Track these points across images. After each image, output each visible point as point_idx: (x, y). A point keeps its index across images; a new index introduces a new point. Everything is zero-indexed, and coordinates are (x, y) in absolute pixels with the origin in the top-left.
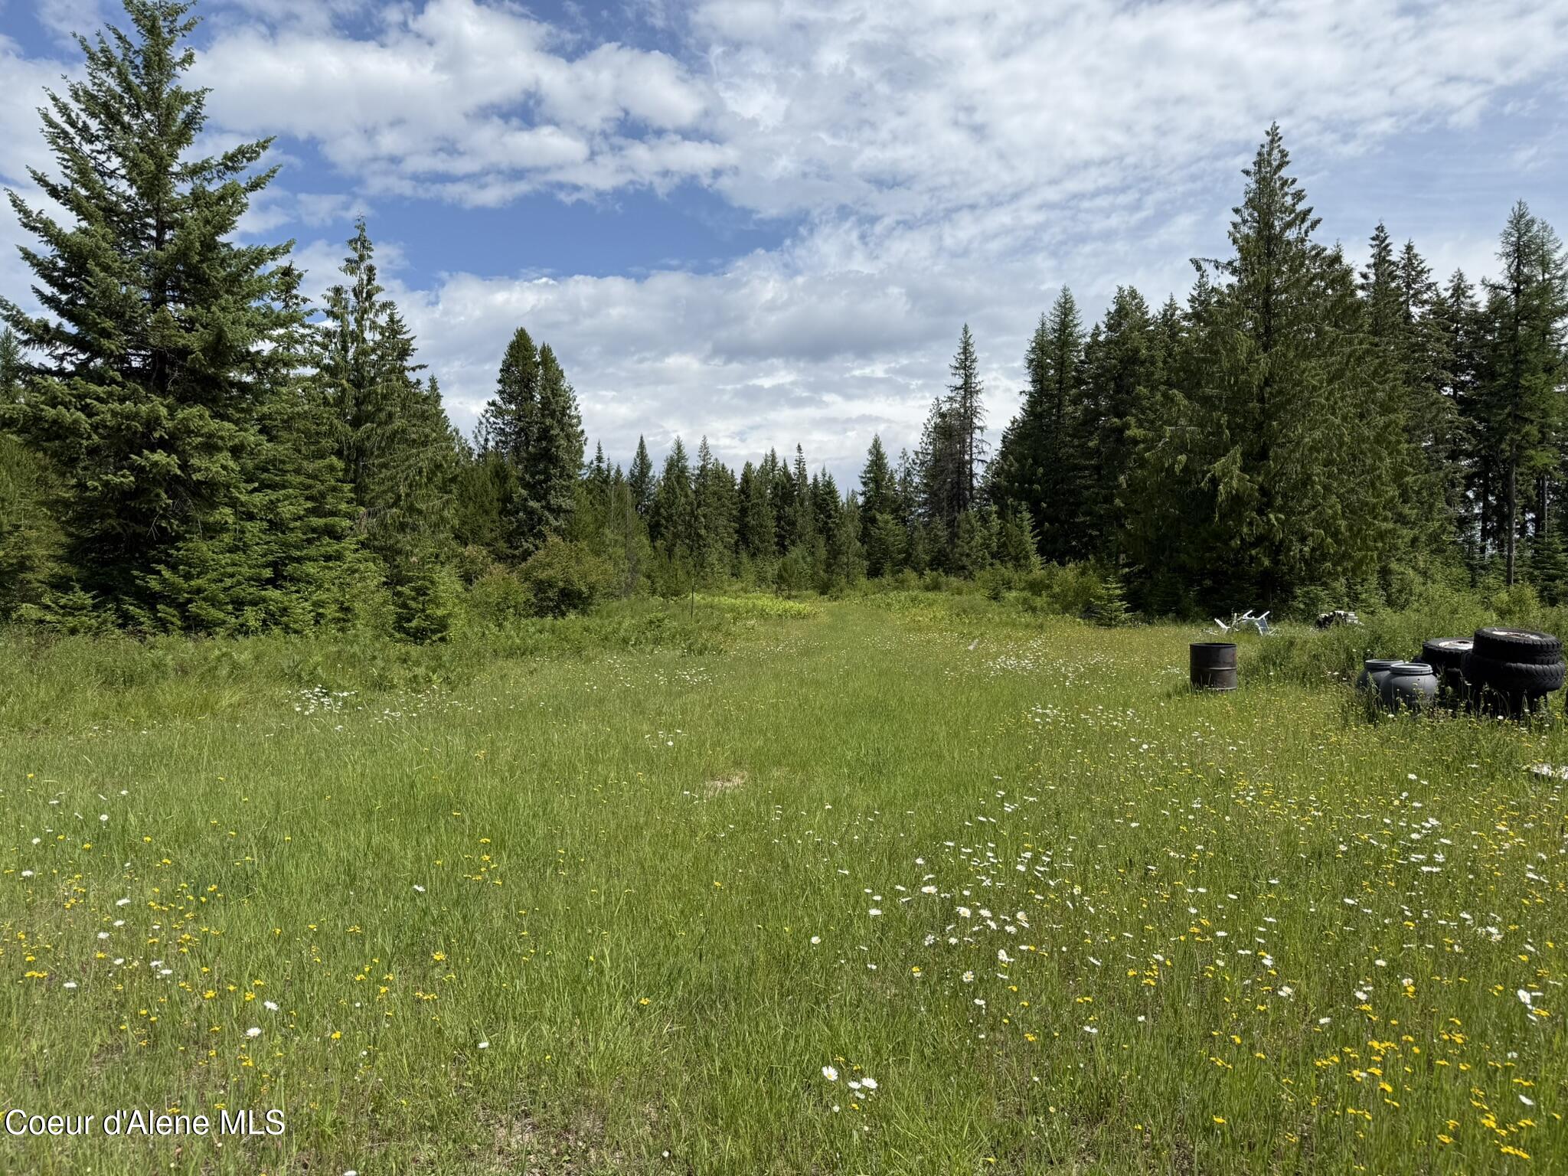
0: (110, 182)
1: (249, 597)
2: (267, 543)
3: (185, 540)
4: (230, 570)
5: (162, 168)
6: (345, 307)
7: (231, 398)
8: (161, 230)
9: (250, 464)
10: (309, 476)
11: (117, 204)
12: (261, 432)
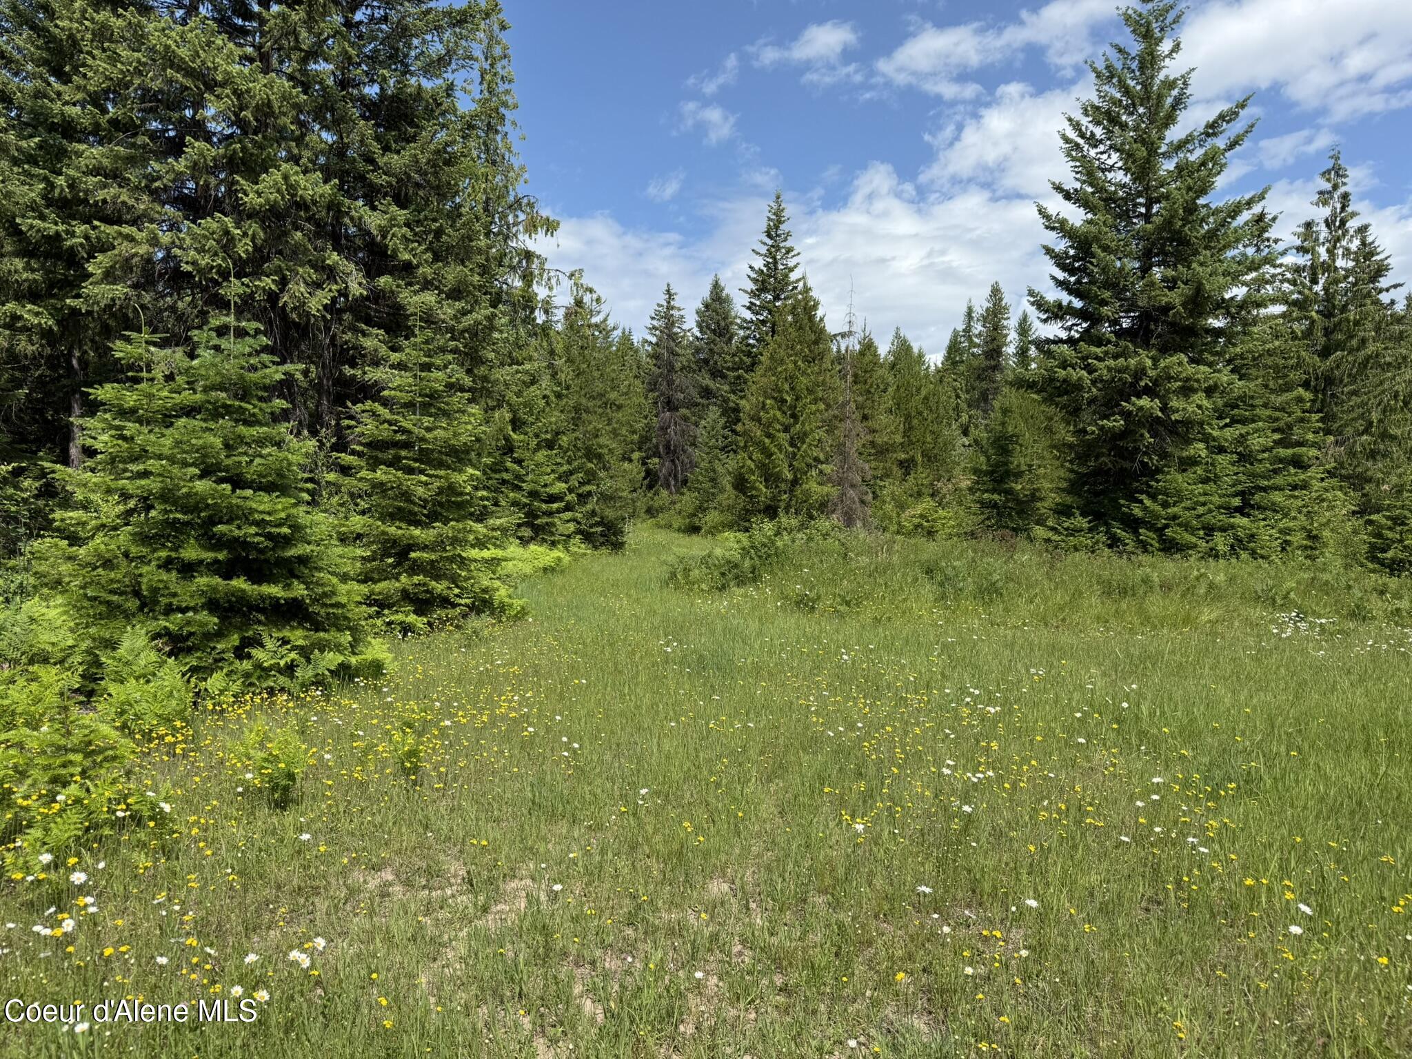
0: (1110, 176)
1: (1219, 524)
2: (1236, 474)
3: (1163, 472)
4: (1202, 499)
5: (1152, 151)
6: (1317, 240)
7: (1206, 344)
8: (1148, 207)
9: (1220, 402)
10: (1276, 409)
11: (1115, 192)
12: (1232, 371)
